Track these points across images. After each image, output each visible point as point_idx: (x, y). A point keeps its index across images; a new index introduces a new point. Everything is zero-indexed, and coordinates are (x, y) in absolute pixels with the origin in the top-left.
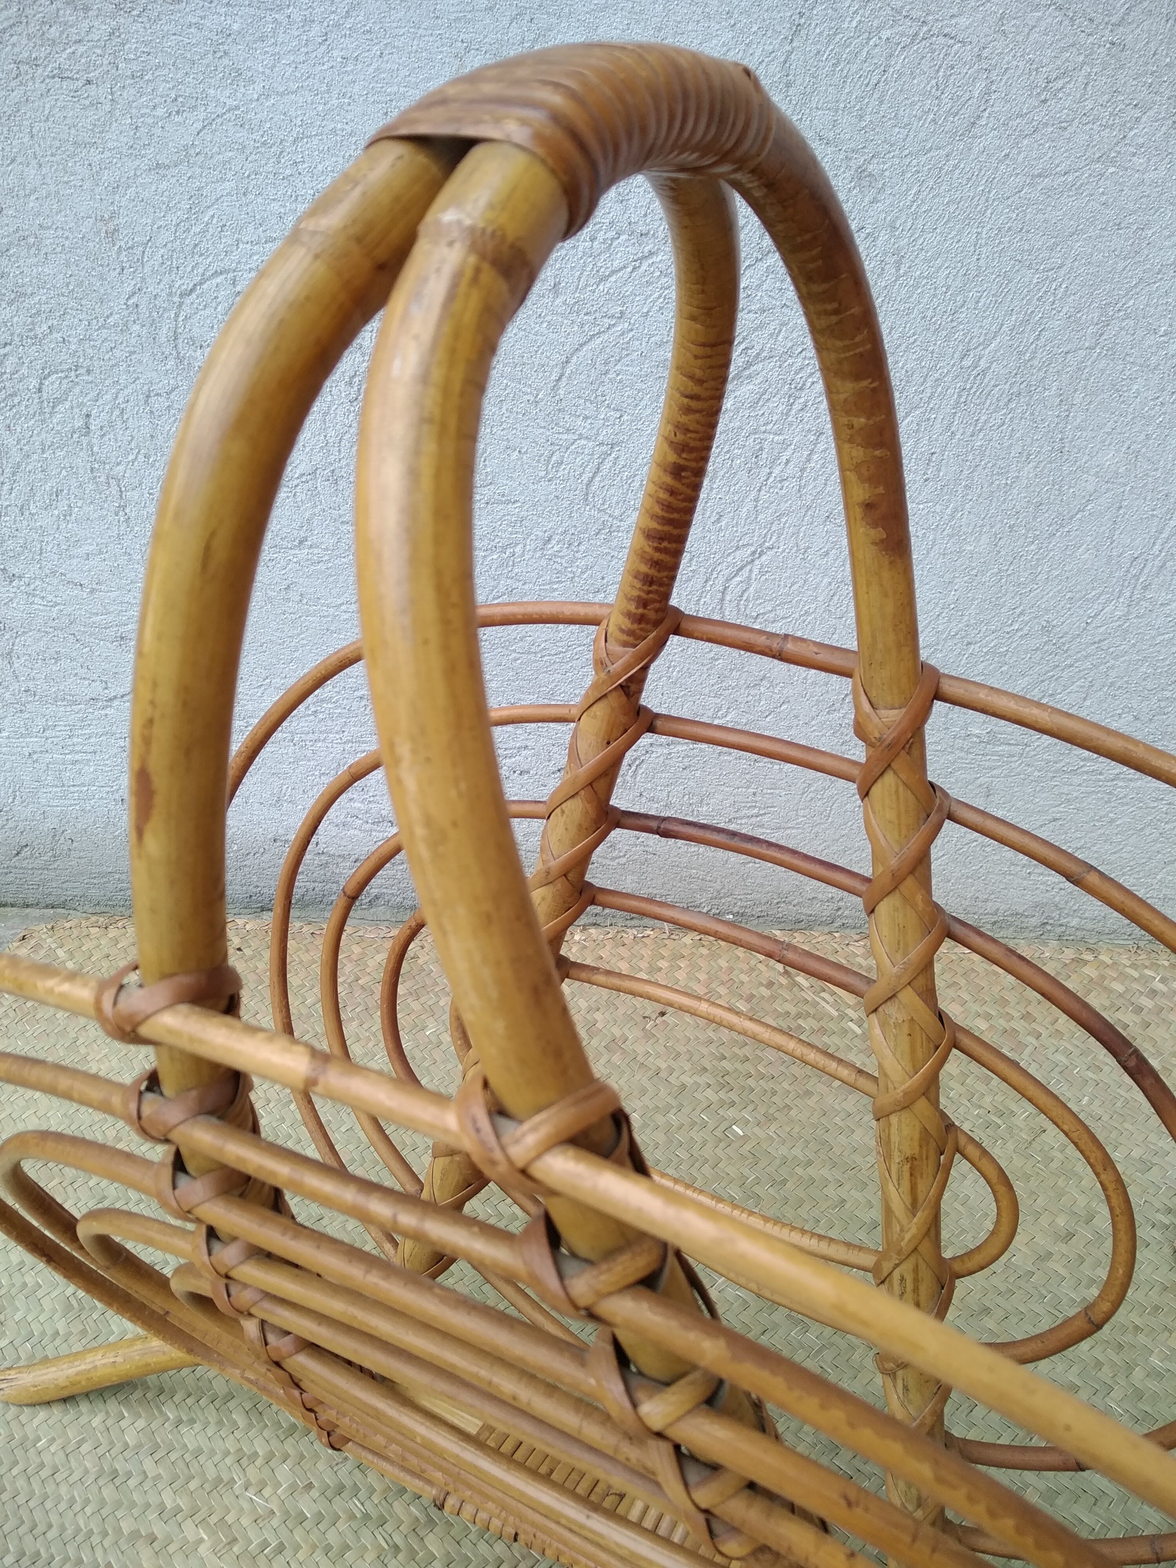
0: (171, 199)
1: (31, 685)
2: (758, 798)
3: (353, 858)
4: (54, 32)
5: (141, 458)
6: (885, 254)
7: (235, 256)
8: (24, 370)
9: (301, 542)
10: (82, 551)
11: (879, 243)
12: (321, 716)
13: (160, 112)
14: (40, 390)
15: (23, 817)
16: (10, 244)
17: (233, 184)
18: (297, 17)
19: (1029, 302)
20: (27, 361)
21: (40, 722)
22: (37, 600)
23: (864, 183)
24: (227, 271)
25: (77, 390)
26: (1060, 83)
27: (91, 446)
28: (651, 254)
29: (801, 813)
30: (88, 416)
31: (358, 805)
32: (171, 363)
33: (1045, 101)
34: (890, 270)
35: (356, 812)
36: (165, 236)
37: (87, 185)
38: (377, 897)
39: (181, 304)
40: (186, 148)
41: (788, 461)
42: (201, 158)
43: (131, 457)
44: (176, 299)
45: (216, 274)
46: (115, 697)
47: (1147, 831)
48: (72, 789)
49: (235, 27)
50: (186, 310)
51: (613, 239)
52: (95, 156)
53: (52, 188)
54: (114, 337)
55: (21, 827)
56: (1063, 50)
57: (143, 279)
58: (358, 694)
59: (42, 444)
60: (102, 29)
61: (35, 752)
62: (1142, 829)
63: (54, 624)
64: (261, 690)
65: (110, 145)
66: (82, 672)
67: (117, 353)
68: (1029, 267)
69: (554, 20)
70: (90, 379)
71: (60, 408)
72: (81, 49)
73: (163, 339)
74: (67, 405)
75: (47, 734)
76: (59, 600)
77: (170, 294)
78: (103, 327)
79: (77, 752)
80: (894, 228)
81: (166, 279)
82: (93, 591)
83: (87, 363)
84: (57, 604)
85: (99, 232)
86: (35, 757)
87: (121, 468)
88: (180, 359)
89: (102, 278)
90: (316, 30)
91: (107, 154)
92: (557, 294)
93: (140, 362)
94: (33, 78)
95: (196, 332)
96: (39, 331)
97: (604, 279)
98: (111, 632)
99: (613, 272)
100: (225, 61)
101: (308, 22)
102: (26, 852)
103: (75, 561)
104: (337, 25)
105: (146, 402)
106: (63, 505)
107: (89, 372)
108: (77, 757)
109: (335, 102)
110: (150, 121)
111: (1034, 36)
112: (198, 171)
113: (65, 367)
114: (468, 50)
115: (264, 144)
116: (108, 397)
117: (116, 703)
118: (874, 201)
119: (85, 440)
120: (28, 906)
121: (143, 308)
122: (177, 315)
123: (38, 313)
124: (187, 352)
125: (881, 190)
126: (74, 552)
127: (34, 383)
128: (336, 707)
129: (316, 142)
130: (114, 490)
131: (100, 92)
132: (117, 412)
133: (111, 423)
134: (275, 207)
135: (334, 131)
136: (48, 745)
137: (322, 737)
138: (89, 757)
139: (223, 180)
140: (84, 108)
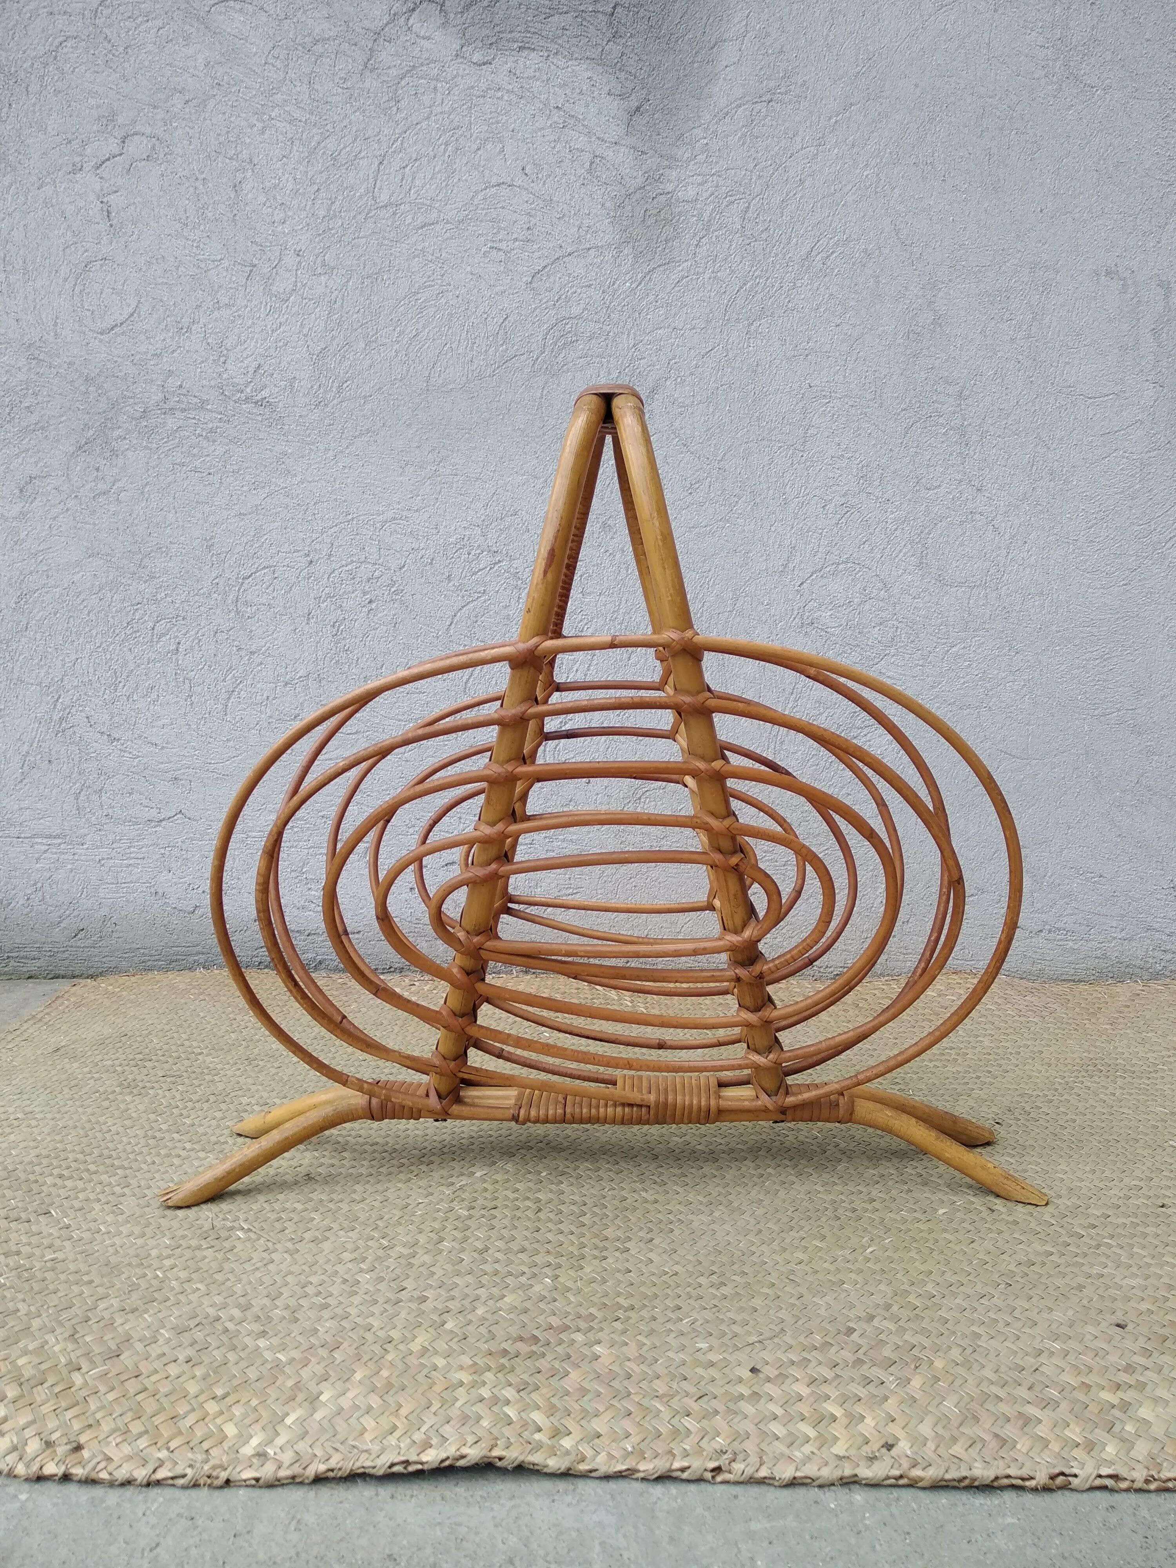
0: (245, 530)
1: (110, 811)
2: (572, 882)
3: (306, 933)
4: (195, 451)
5: (206, 667)
6: (620, 563)
7: (276, 560)
8: (146, 618)
9: (295, 717)
10: (160, 723)
11: (616, 558)
12: (296, 830)
13: (245, 488)
14: (153, 629)
15: (85, 907)
16: (152, 551)
17: (280, 524)
18: (322, 448)
19: (696, 588)
20: (148, 613)
21: (111, 837)
22: (126, 755)
23: (607, 529)
24: (271, 567)
25: (175, 629)
26: (697, 486)
27: (177, 660)
28: (500, 561)
29: (599, 892)
30: (179, 643)
31: (313, 893)
32: (232, 614)
33: (691, 493)
34: (623, 571)
35: (312, 898)
36: (239, 548)
37: (200, 522)
38: (320, 963)
39: (243, 583)
40: (256, 506)
41: (577, 670)
42: (264, 511)
43: (200, 667)
44: (240, 581)
45: (264, 568)
46: (164, 819)
47: (811, 900)
48: (123, 885)
49: (290, 451)
50: (245, 586)
51: (479, 554)
52: (207, 508)
53: (181, 524)
54: (202, 600)
55: (82, 915)
56: (697, 471)
57: (223, 570)
58: (321, 814)
59: (149, 659)
60: (220, 450)
61: (103, 859)
62: (808, 899)
63: (134, 770)
64: (259, 813)
65: (216, 503)
66: (145, 802)
67: (202, 609)
68: (694, 571)
69: (450, 453)
70: (184, 622)
71: (163, 639)
72: (208, 459)
73: (230, 601)
74: (168, 637)
75: (114, 846)
76: (140, 754)
77: (237, 578)
78: (197, 594)
79: (131, 859)
80: (623, 551)
81: (236, 570)
82: (163, 748)
83: (184, 613)
84: (138, 757)
85: (203, 546)
86: (103, 862)
87: (193, 673)
88: (238, 612)
89: (200, 569)
90: (331, 453)
91: (214, 508)
92: (450, 581)
93: (215, 614)
94: (180, 472)
95: (249, 598)
96: (159, 597)
97: (475, 573)
98: (169, 775)
99: (480, 570)
100: (283, 466)
101: (327, 450)
102: (81, 935)
103: (154, 730)
104: (341, 452)
105: (215, 636)
106: (154, 696)
107: (184, 619)
108: (131, 862)
109: (337, 486)
110: (239, 493)
111: (682, 465)
112: (262, 517)
113: (171, 616)
114: (407, 464)
115: (298, 505)
116: (193, 633)
117: (164, 823)
118: (612, 538)
119: (174, 657)
120: (74, 977)
121: (221, 584)
122: (239, 589)
123: (160, 587)
124: (242, 608)
125: (615, 533)
126: (155, 724)
127: (151, 624)
128: (306, 824)
129: (326, 504)
130: (187, 685)
131: (216, 479)
132: (197, 641)
133: (192, 648)
134: (301, 534)
135: (336, 500)
136: (113, 854)
137: (295, 844)
138: (139, 861)
139: (274, 521)
140: (205, 486)
